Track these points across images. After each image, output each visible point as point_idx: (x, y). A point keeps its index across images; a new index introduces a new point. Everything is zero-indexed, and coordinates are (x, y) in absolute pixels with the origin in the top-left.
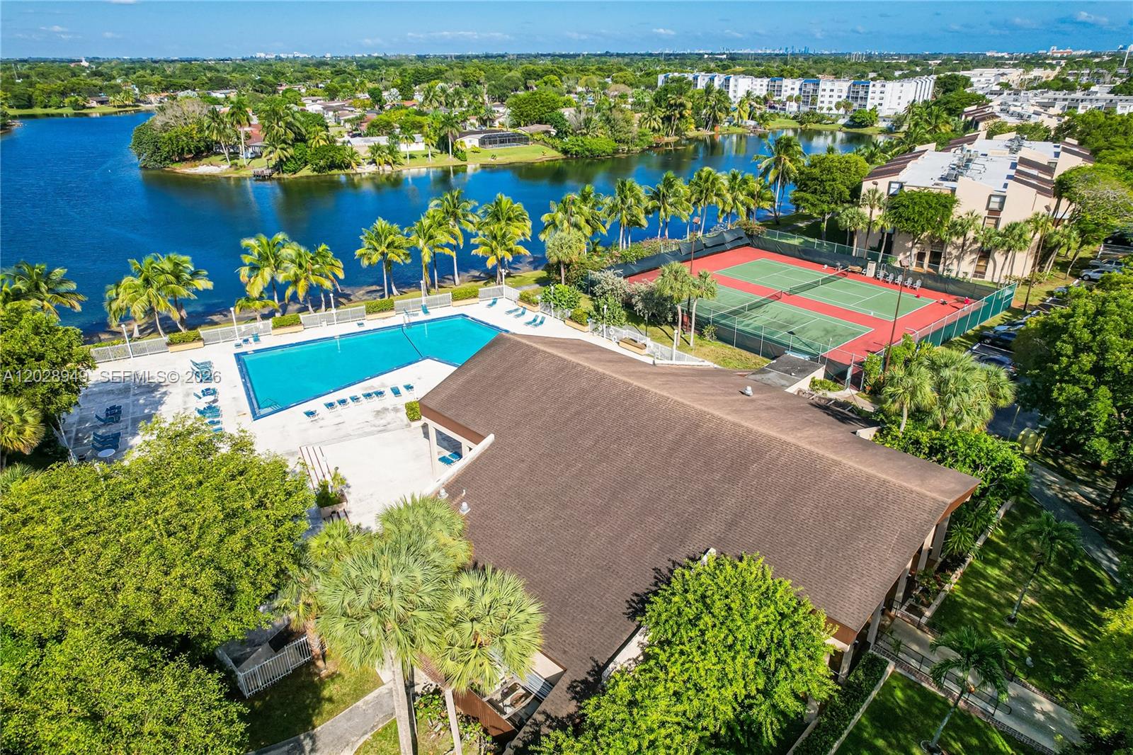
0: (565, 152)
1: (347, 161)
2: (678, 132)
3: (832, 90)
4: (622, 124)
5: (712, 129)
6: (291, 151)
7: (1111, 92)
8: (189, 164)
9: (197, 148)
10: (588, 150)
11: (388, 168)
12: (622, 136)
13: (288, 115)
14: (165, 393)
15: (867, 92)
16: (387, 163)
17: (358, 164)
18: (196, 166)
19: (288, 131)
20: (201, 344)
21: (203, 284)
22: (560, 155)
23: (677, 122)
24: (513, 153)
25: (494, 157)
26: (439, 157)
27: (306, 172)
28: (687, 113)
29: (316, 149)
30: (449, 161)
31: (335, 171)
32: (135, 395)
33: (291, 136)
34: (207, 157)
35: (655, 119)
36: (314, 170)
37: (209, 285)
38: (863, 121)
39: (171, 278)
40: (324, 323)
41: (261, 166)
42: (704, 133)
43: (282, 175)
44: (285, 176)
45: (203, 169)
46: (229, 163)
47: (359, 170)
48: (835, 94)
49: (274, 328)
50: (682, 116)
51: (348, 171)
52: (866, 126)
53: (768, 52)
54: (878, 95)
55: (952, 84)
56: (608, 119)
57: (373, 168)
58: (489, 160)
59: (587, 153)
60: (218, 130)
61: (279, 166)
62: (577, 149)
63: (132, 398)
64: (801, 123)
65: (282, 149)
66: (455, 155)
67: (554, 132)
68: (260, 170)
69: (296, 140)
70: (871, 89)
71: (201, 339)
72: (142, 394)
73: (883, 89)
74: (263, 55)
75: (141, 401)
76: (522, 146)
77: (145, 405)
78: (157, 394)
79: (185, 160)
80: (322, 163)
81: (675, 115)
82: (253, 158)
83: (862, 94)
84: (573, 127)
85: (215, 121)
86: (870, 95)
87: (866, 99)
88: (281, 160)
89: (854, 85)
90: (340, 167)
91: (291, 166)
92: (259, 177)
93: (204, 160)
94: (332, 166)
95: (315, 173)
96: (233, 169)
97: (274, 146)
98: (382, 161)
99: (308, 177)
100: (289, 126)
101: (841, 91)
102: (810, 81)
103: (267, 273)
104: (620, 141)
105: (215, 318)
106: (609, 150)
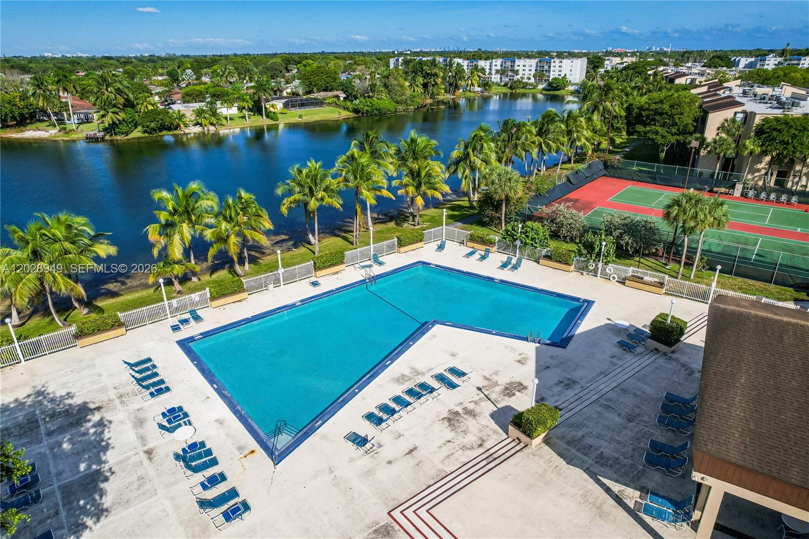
0: (356, 111)
1: (175, 124)
2: (432, 96)
3: (524, 66)
4: (398, 88)
5: (453, 95)
6: (122, 116)
7: (703, 66)
8: (13, 130)
9: (22, 115)
10: (377, 110)
11: (212, 128)
12: (399, 99)
13: (116, 82)
14: (101, 424)
15: (550, 67)
16: (212, 124)
17: (186, 126)
18: (22, 131)
19: (118, 96)
20: (122, 330)
21: (104, 249)
22: (351, 115)
23: (432, 87)
24: (315, 114)
25: (300, 116)
26: (253, 118)
27: (137, 133)
28: (439, 81)
29: (145, 113)
30: (262, 121)
31: (164, 132)
32: (50, 434)
33: (122, 101)
34: (31, 123)
35: (417, 86)
36: (145, 132)
37: (113, 250)
38: (558, 86)
39: (67, 245)
40: (271, 286)
41: (92, 129)
42: (448, 97)
43: (115, 137)
44: (118, 138)
45: (30, 133)
46: (58, 128)
47: (187, 131)
48: (527, 68)
49: (213, 298)
50: (436, 83)
51: (176, 132)
52: (560, 89)
53: (433, 50)
54: (557, 69)
55: (598, 62)
56: (385, 85)
57: (198, 129)
58: (296, 120)
59: (376, 112)
60: (44, 97)
61: (112, 128)
62: (367, 108)
63: (47, 442)
64: (511, 88)
65: (113, 113)
66: (268, 116)
67: (342, 96)
68: (92, 133)
69: (125, 106)
70: (552, 64)
71: (121, 325)
72: (61, 430)
73: (560, 64)
74: (50, 55)
75: (66, 446)
76: (318, 108)
77: (77, 454)
78: (89, 427)
79: (8, 126)
80: (152, 125)
81: (430, 83)
82: (80, 124)
83: (546, 67)
84: (360, 91)
85: (40, 88)
86: (552, 68)
87: (550, 71)
88: (114, 123)
89: (540, 62)
90: (169, 129)
91: (124, 128)
92: (91, 139)
93: (29, 127)
94: (163, 128)
95: (146, 135)
96: (62, 133)
97: (105, 110)
98: (207, 122)
99: (138, 138)
100: (119, 91)
101: (531, 66)
102: (508, 60)
103: (186, 230)
104: (397, 102)
105: (112, 286)
106: (393, 109)
